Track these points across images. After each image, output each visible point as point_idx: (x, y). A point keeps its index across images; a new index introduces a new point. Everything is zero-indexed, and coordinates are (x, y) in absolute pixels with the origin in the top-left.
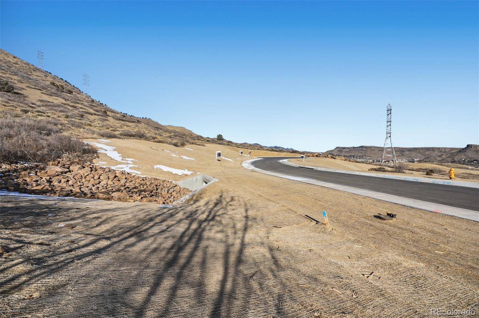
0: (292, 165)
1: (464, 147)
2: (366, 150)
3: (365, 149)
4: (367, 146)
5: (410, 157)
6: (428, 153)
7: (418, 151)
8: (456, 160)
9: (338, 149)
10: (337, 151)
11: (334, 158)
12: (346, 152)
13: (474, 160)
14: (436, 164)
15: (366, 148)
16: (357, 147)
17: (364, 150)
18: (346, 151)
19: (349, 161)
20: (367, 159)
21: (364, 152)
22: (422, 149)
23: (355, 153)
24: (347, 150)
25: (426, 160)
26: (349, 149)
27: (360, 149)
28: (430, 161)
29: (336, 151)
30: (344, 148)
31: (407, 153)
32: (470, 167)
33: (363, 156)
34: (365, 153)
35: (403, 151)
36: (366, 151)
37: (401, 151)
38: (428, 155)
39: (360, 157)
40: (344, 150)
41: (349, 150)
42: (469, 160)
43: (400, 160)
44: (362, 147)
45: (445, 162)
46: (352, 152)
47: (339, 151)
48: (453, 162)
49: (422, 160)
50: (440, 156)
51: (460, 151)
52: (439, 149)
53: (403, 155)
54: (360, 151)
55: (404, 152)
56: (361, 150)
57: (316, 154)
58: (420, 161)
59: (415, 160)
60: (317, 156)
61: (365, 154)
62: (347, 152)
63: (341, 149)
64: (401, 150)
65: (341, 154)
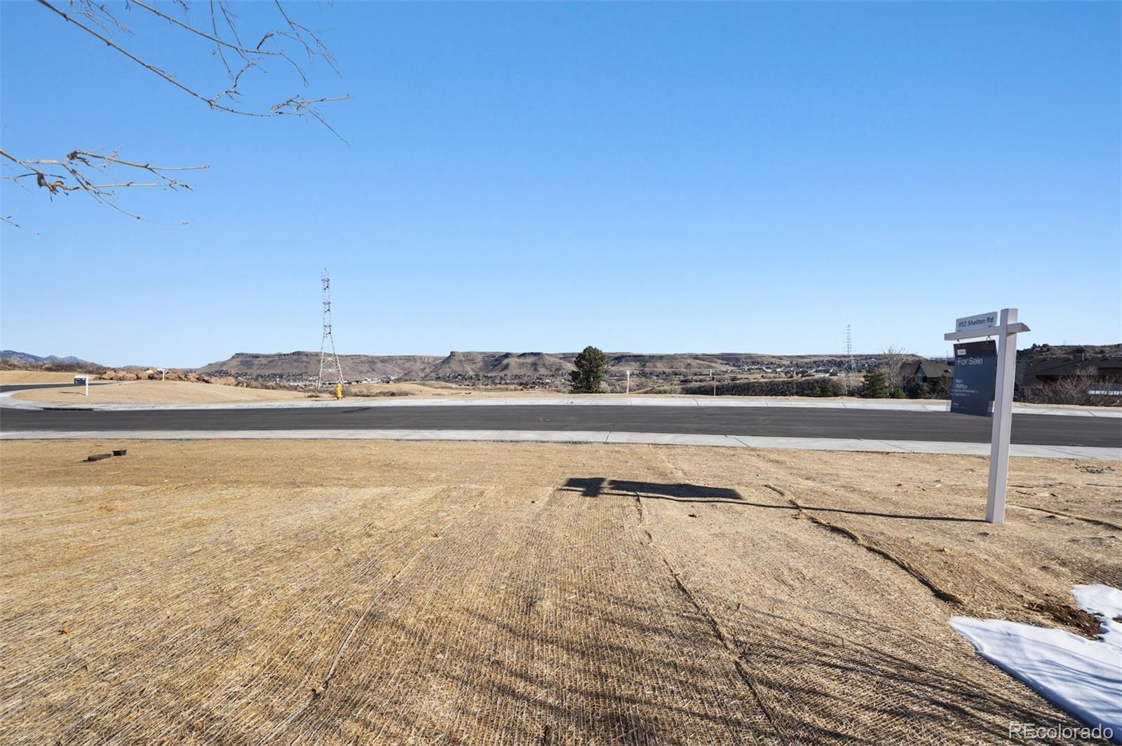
0: (18, 407)
1: (448, 356)
2: (308, 360)
3: (304, 358)
4: (309, 353)
5: (384, 373)
6: (407, 365)
7: (394, 362)
8: (440, 375)
9: (240, 359)
10: (238, 365)
11: (207, 382)
12: (263, 367)
13: (459, 375)
14: (420, 384)
15: (307, 355)
16: (288, 355)
17: (303, 362)
18: (261, 365)
19: (248, 386)
20: (310, 381)
21: (305, 364)
22: (401, 358)
23: (284, 367)
24: (264, 361)
25: (406, 378)
26: (270, 359)
27: (295, 357)
28: (410, 380)
29: (235, 362)
30: (257, 356)
31: (379, 365)
32: (454, 386)
33: (301, 375)
34: (305, 366)
35: (373, 362)
36: (308, 362)
37: (370, 362)
38: (409, 368)
39: (297, 377)
40: (256, 361)
41: (270, 362)
42: (453, 374)
43: (370, 380)
44: (298, 353)
45: (429, 380)
46: (276, 366)
47: (242, 363)
48: (438, 379)
49: (400, 379)
50: (423, 370)
51: (444, 362)
52: (421, 358)
53: (373, 370)
54: (296, 364)
55: (375, 363)
56: (296, 361)
57: (150, 372)
58: (398, 380)
59: (392, 378)
60: (151, 378)
61: (307, 369)
62: (265, 365)
63: (248, 359)
64: (370, 360)
65: (249, 372)
